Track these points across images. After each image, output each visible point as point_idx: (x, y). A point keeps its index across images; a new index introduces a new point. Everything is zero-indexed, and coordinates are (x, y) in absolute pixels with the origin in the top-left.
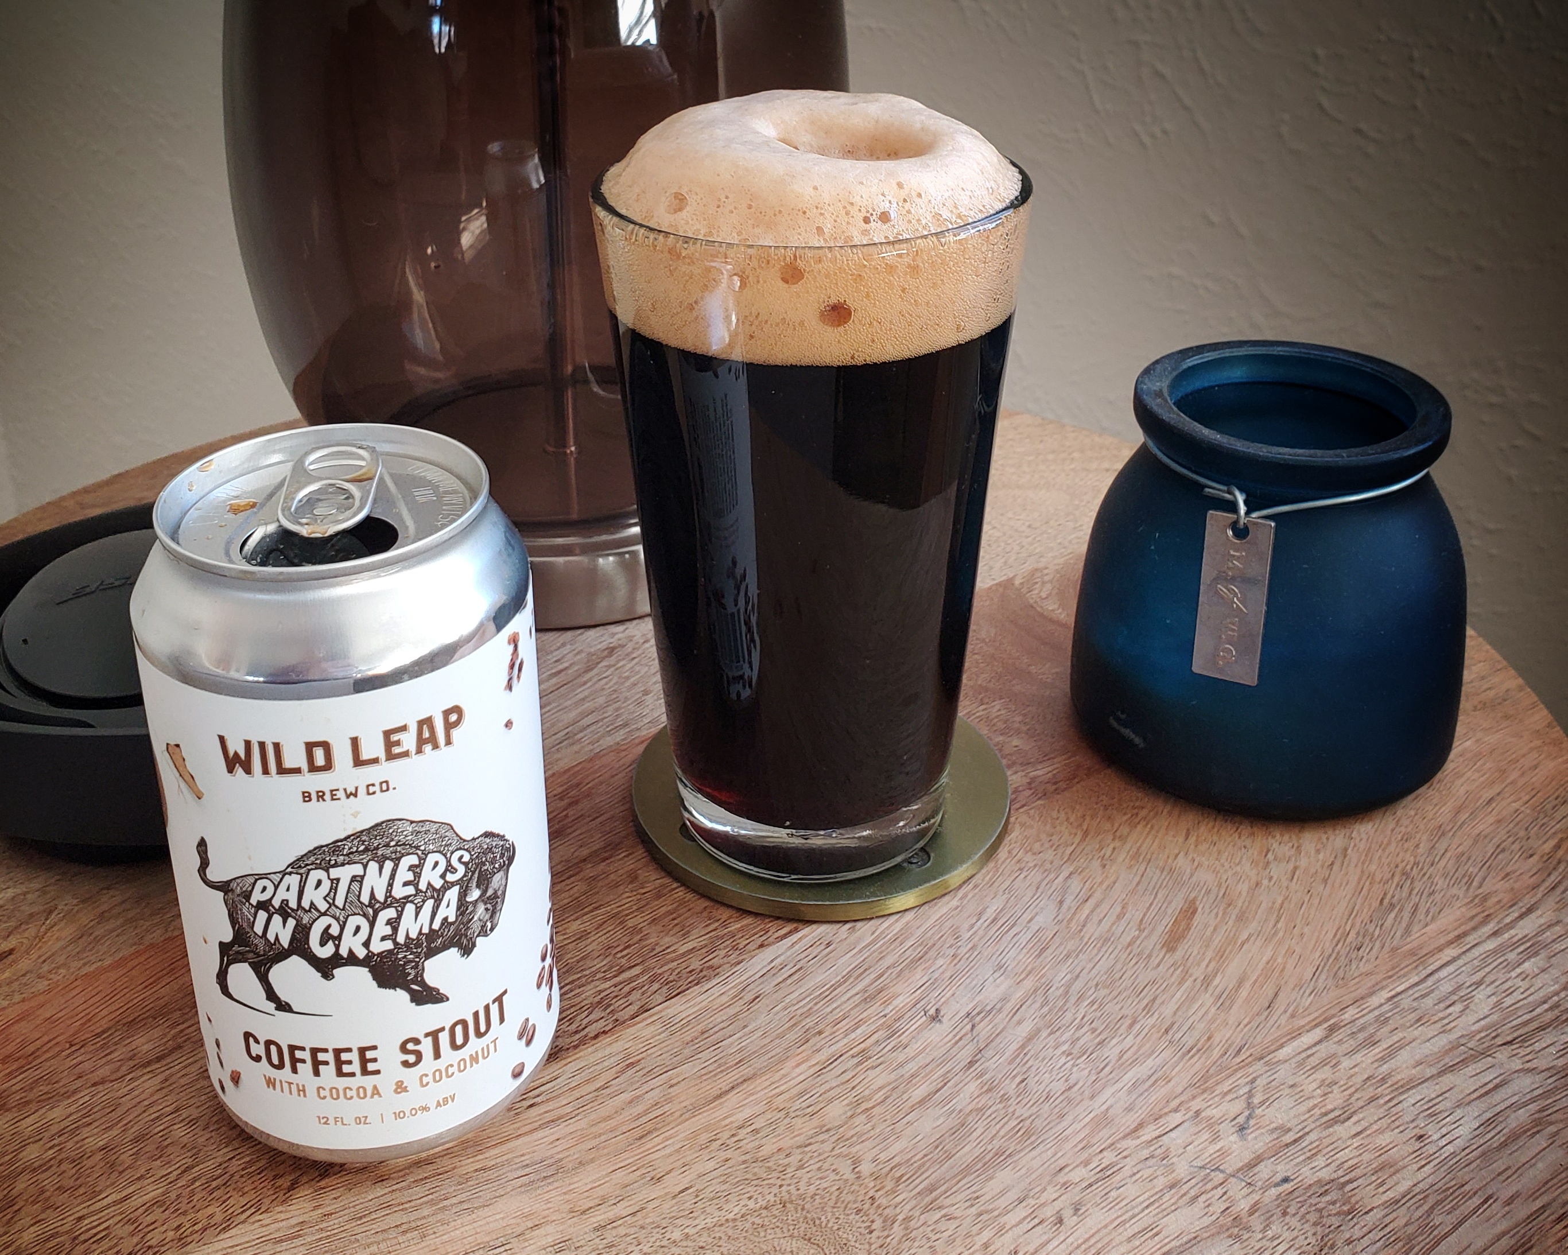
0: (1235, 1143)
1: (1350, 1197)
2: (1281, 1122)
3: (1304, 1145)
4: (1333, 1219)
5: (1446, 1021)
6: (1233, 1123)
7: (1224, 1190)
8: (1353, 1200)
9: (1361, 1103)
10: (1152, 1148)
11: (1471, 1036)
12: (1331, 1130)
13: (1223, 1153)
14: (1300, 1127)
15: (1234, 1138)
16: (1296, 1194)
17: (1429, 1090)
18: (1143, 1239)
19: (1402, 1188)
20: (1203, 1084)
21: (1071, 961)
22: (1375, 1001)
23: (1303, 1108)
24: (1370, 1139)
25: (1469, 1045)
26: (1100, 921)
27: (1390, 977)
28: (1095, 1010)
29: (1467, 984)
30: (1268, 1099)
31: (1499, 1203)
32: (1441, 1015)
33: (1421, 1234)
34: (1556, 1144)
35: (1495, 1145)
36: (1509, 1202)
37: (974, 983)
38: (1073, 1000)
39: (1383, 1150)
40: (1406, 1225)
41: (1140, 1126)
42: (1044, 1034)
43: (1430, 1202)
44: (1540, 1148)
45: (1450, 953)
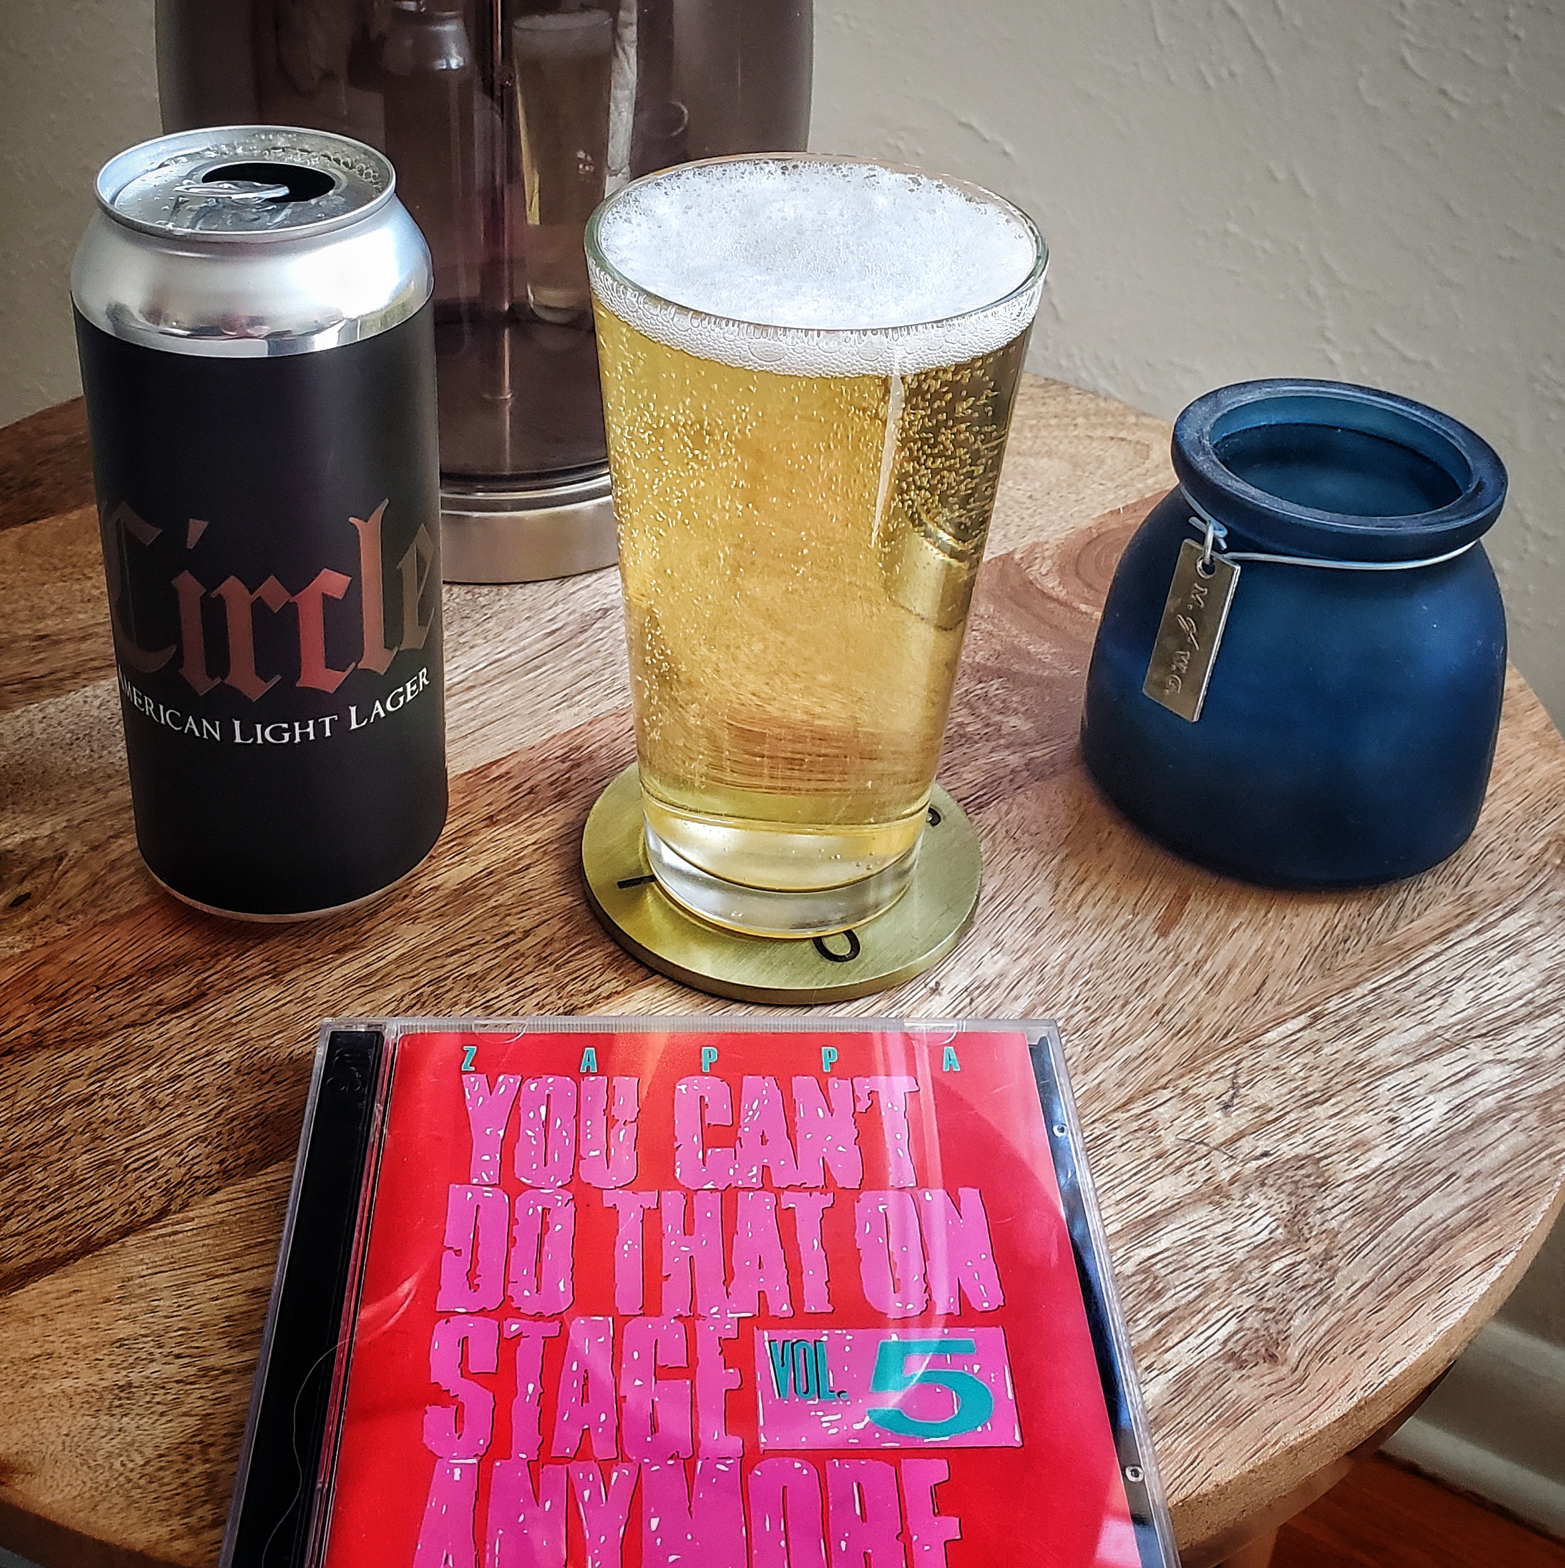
0: (1219, 1119)
1: (1325, 1171)
2: (1263, 1102)
3: (1283, 1123)
4: (1307, 1190)
5: (1424, 1014)
6: (1218, 1101)
7: (1207, 1161)
8: (1326, 1175)
9: (1339, 1087)
10: (1141, 1121)
11: (1447, 1028)
12: (1310, 1110)
13: (1207, 1128)
14: (1281, 1107)
15: (1218, 1114)
16: (1274, 1167)
17: (1404, 1077)
18: (1130, 1203)
19: (1373, 1164)
20: (1191, 1064)
21: (1066, 941)
22: (1359, 991)
23: (1284, 1090)
24: (1347, 1120)
25: (1445, 1036)
26: (1095, 905)
27: (1375, 969)
28: (1089, 990)
29: (1448, 979)
30: (1252, 1080)
31: (1461, 1180)
32: (1421, 1007)
33: (1387, 1206)
34: (1518, 1129)
35: (1462, 1129)
36: (1469, 1180)
37: (973, 958)
38: (1067, 979)
39: (1358, 1130)
40: (1374, 1197)
41: (1131, 1100)
42: (1040, 1010)
43: (1398, 1178)
44: (1504, 1132)
45: (1434, 948)
